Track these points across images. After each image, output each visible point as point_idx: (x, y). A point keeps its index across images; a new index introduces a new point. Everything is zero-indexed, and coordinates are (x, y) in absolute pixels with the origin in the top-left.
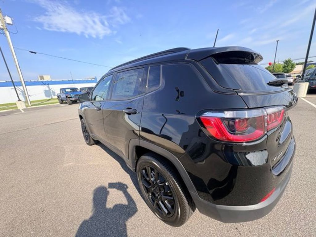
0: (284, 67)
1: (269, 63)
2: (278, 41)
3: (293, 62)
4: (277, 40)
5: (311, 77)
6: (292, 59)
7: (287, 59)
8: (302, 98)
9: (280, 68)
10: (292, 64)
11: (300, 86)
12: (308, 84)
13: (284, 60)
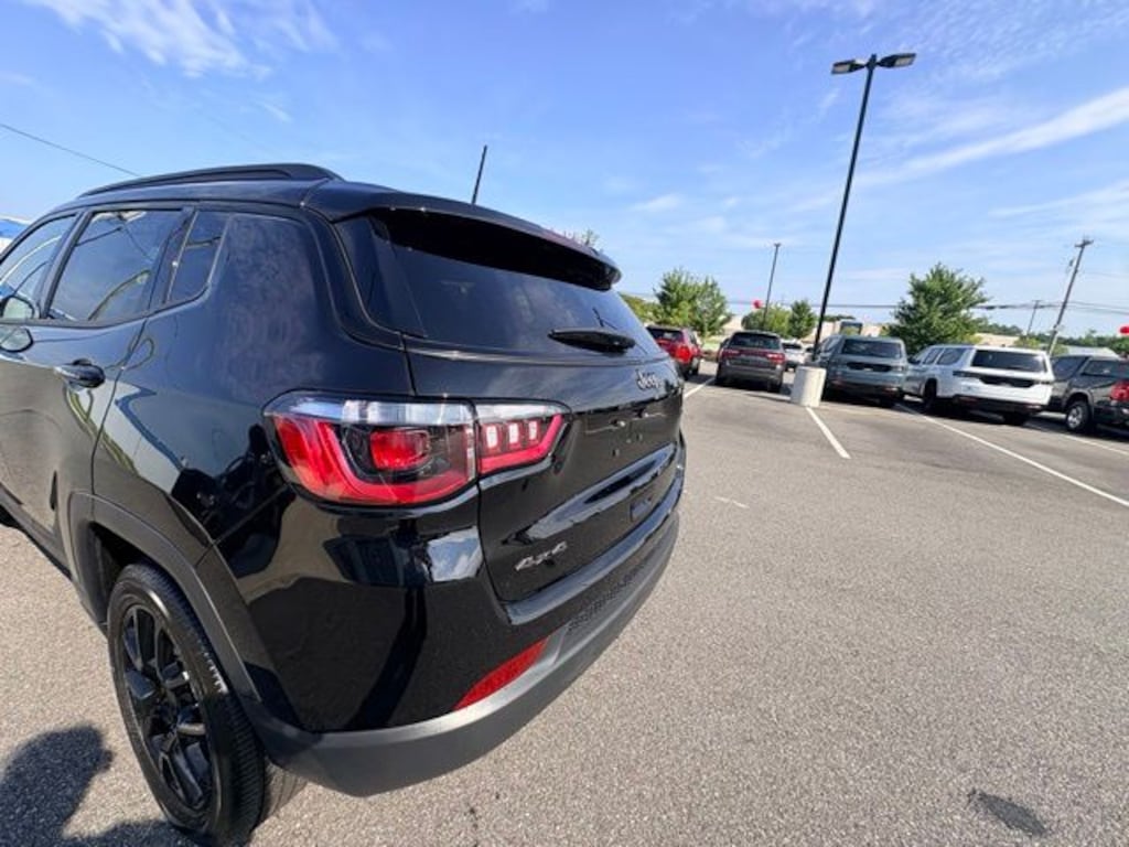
0: (792, 321)
1: (754, 301)
2: (777, 246)
3: (811, 311)
4: (777, 242)
5: (832, 356)
6: (809, 303)
7: (799, 301)
8: (809, 410)
9: (783, 321)
10: (809, 316)
11: (809, 375)
12: (823, 372)
13: (792, 302)
